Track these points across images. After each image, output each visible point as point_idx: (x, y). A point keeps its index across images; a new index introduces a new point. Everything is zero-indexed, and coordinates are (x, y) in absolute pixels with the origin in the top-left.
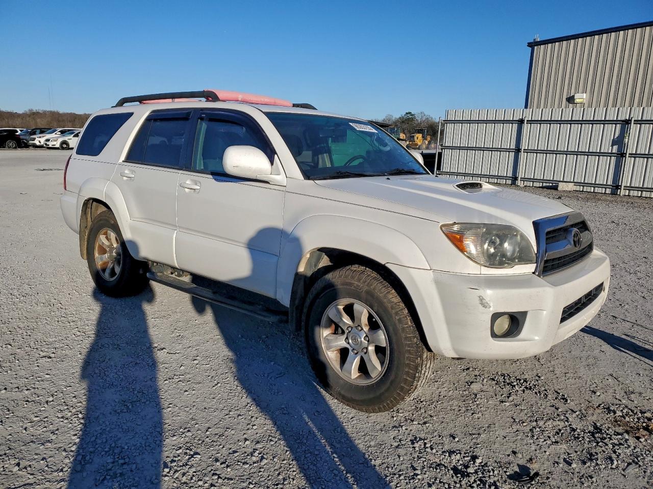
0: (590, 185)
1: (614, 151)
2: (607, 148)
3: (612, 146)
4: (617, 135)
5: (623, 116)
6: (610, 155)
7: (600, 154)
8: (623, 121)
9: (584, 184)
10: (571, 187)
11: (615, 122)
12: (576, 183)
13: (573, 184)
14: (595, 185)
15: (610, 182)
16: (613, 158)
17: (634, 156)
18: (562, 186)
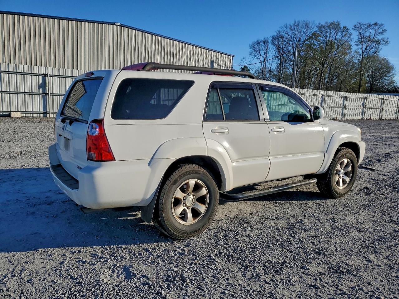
0: (30, 112)
1: (40, 92)
2: (35, 90)
3: (39, 88)
4: (40, 83)
5: (42, 72)
6: (38, 94)
7: (32, 94)
8: (42, 74)
9: (25, 112)
10: (19, 115)
11: (38, 75)
12: (22, 112)
13: (20, 112)
14: (33, 112)
15: (42, 110)
16: (40, 96)
17: (53, 94)
18: (13, 115)
